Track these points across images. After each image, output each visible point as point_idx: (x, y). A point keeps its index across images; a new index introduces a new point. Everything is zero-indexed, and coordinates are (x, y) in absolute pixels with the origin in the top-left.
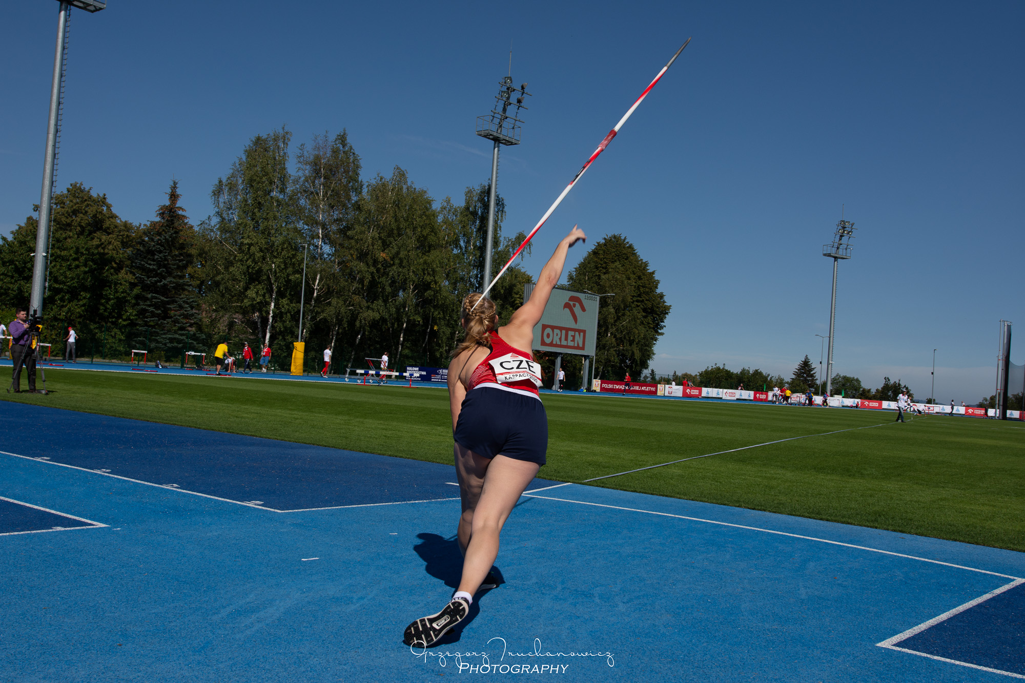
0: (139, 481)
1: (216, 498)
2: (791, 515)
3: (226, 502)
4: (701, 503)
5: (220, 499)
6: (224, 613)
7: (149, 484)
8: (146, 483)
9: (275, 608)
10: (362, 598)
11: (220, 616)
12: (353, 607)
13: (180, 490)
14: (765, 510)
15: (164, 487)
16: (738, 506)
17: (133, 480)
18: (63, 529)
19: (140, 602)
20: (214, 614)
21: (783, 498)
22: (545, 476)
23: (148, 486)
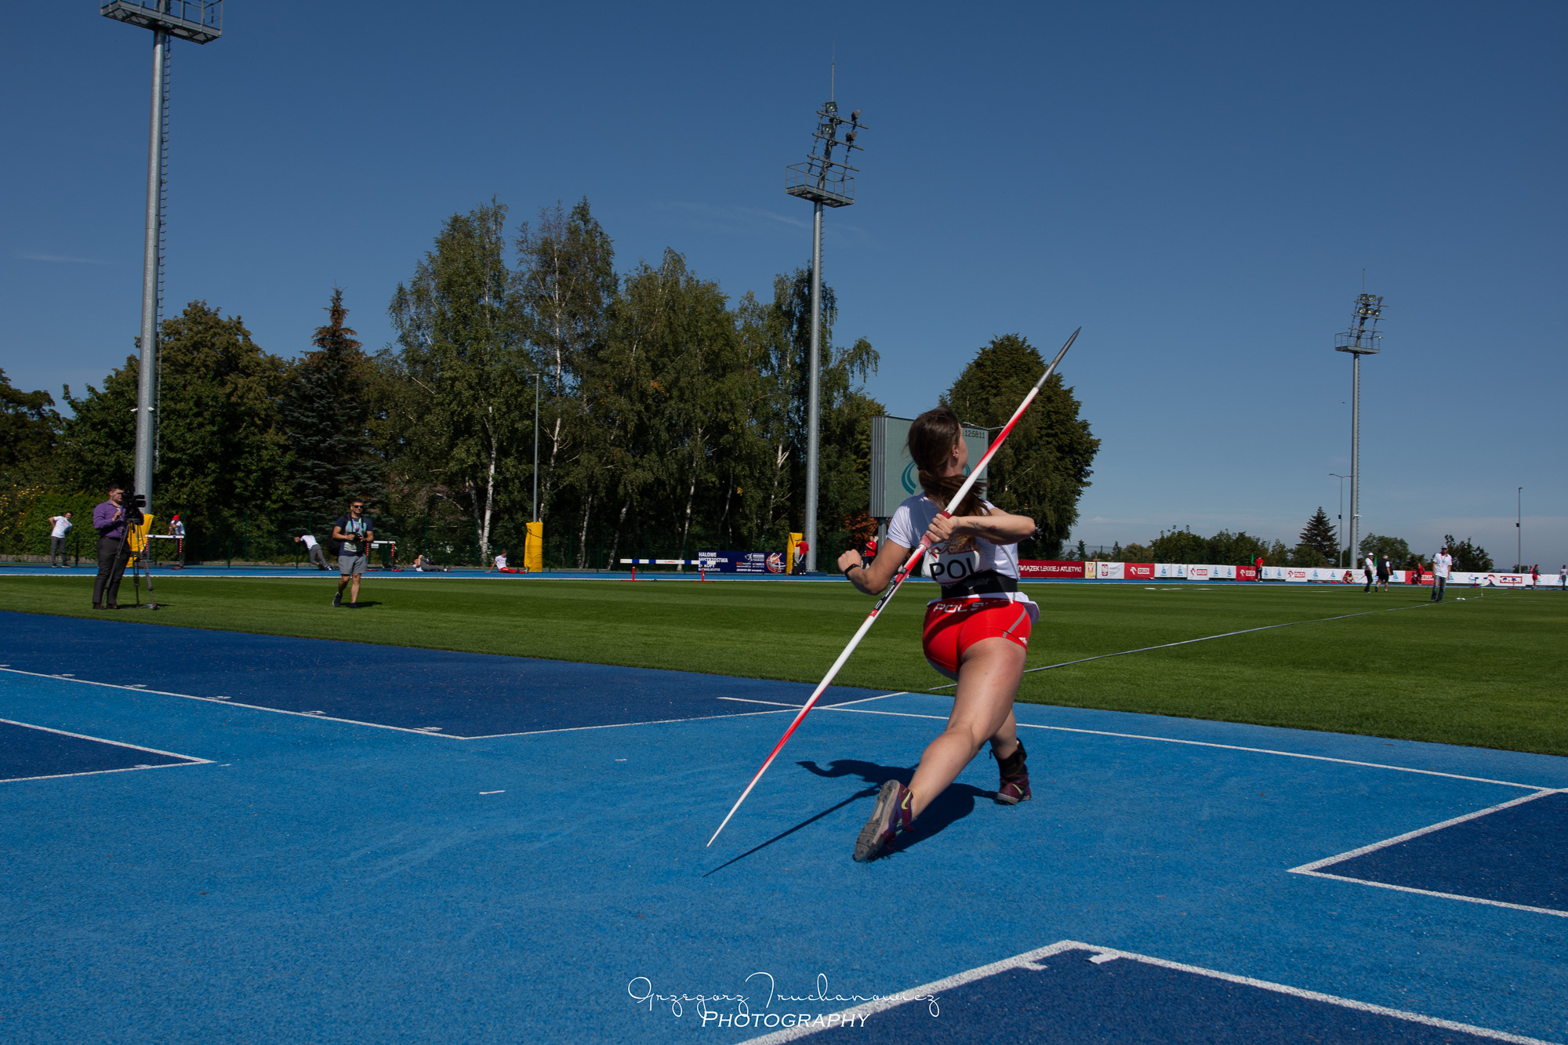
0: (269, 709)
1: (375, 725)
2: (1228, 721)
3: (388, 730)
4: (1096, 711)
5: (381, 726)
6: (354, 855)
7: (282, 711)
8: (278, 711)
9: (428, 848)
10: (554, 835)
11: (349, 859)
12: (538, 845)
13: (324, 718)
14: (1189, 717)
15: (303, 714)
16: (1151, 713)
17: (261, 708)
18: (150, 767)
19: (242, 846)
20: (341, 856)
21: (1226, 702)
22: (870, 685)
23: (279, 714)
